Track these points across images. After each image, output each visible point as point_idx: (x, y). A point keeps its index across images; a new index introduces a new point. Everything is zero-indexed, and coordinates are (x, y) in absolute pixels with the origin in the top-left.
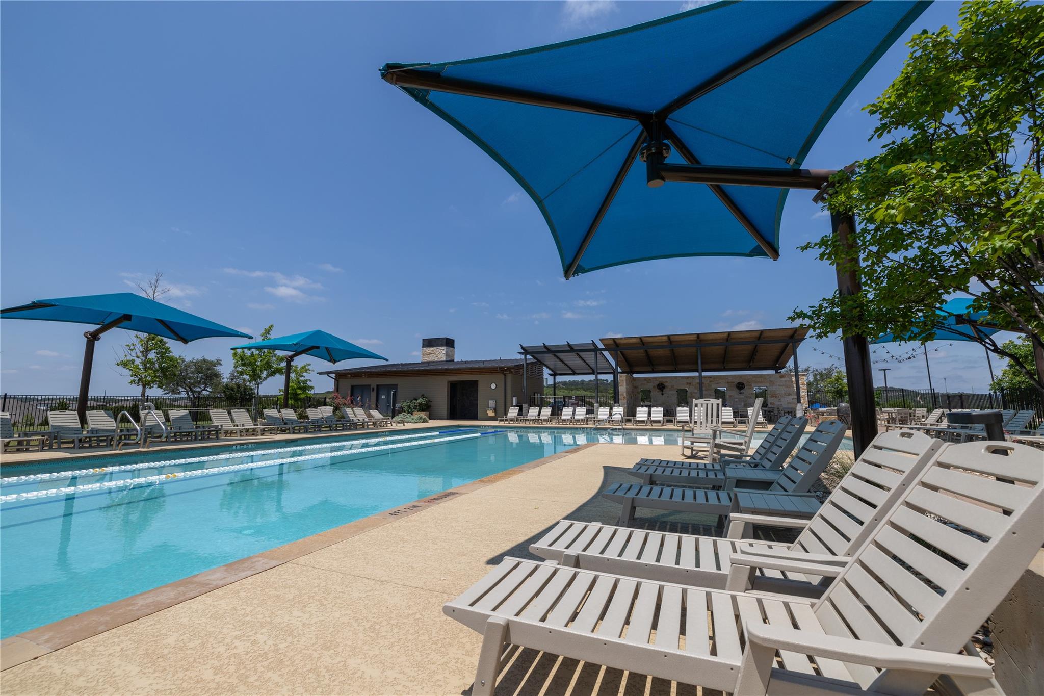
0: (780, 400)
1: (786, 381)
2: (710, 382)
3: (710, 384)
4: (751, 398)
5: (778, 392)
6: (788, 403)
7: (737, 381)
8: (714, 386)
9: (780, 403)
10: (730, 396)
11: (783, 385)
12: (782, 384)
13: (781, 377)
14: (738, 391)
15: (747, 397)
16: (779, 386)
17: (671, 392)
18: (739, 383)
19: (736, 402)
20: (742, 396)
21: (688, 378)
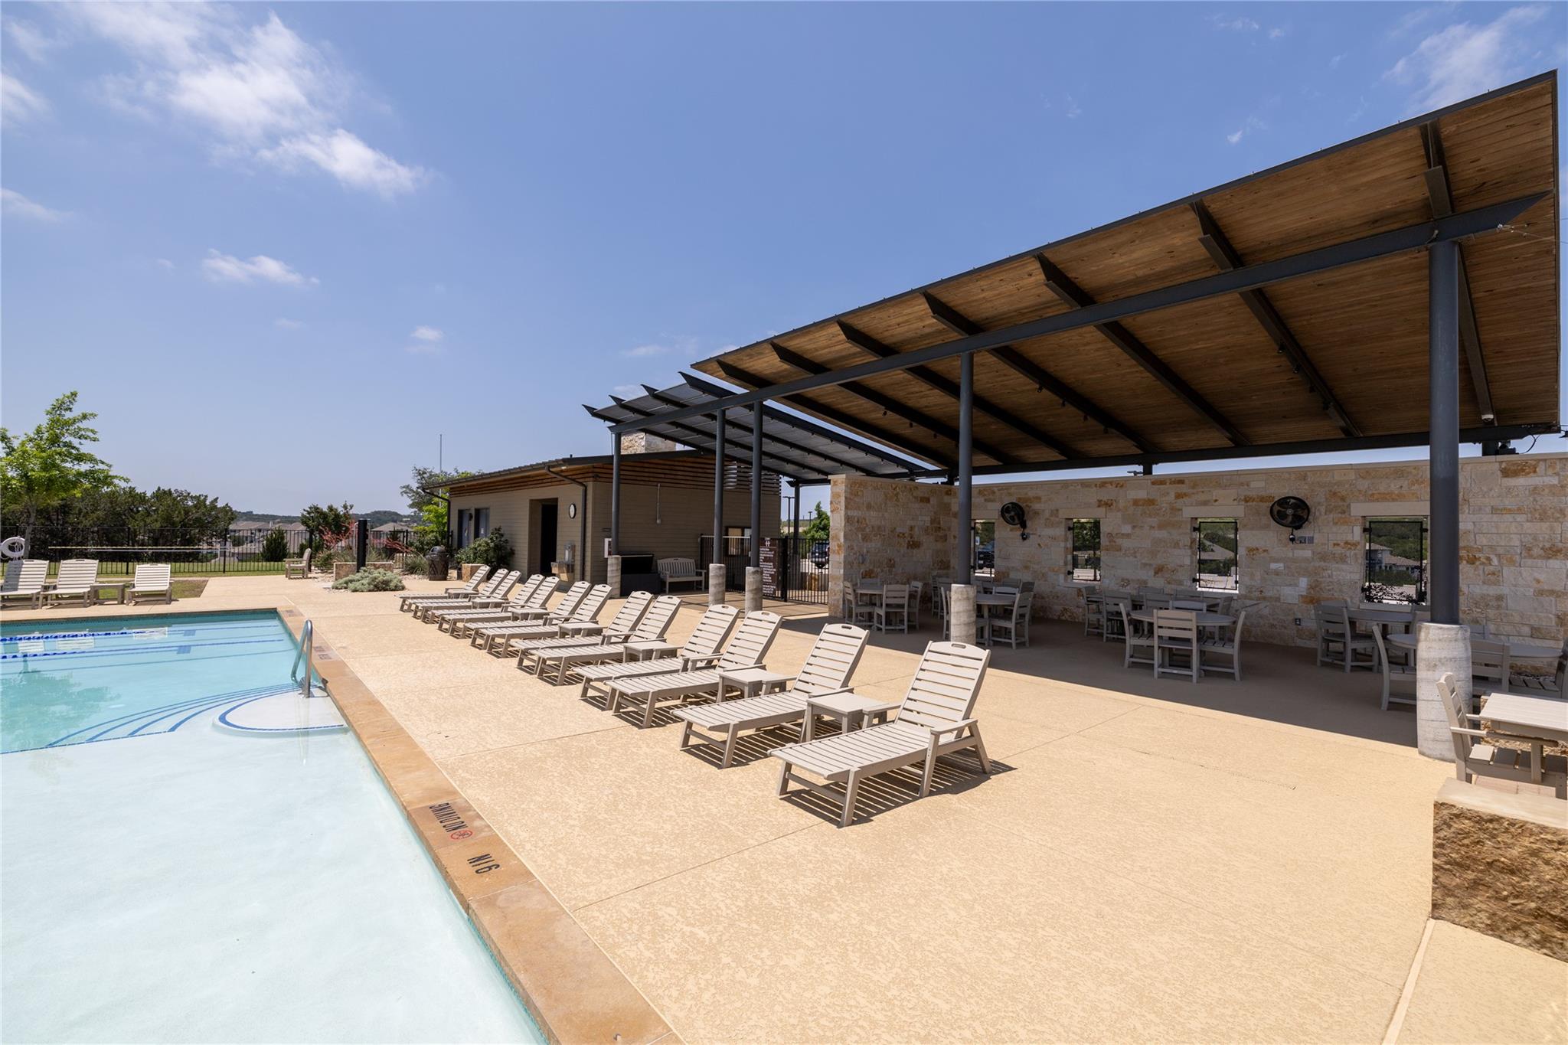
0: (1494, 577)
1: (1535, 490)
2: (1179, 496)
3: (1179, 503)
4: (1343, 559)
5: (1483, 540)
6: (1540, 593)
7: (1280, 491)
8: (1189, 512)
9: (1492, 591)
10: (1252, 551)
11: (1520, 511)
12: (1509, 502)
13: (1506, 473)
14: (1286, 532)
15: (1323, 558)
16: (1494, 510)
17: (1049, 532)
18: (1283, 502)
19: (1277, 573)
20: (1305, 552)
21: (1103, 483)
